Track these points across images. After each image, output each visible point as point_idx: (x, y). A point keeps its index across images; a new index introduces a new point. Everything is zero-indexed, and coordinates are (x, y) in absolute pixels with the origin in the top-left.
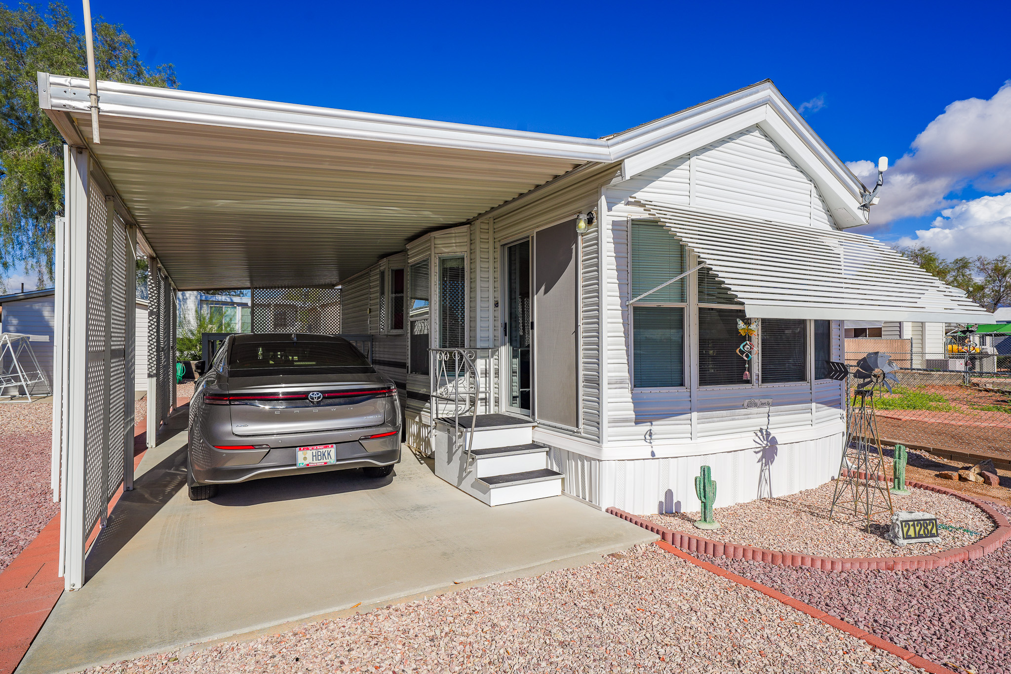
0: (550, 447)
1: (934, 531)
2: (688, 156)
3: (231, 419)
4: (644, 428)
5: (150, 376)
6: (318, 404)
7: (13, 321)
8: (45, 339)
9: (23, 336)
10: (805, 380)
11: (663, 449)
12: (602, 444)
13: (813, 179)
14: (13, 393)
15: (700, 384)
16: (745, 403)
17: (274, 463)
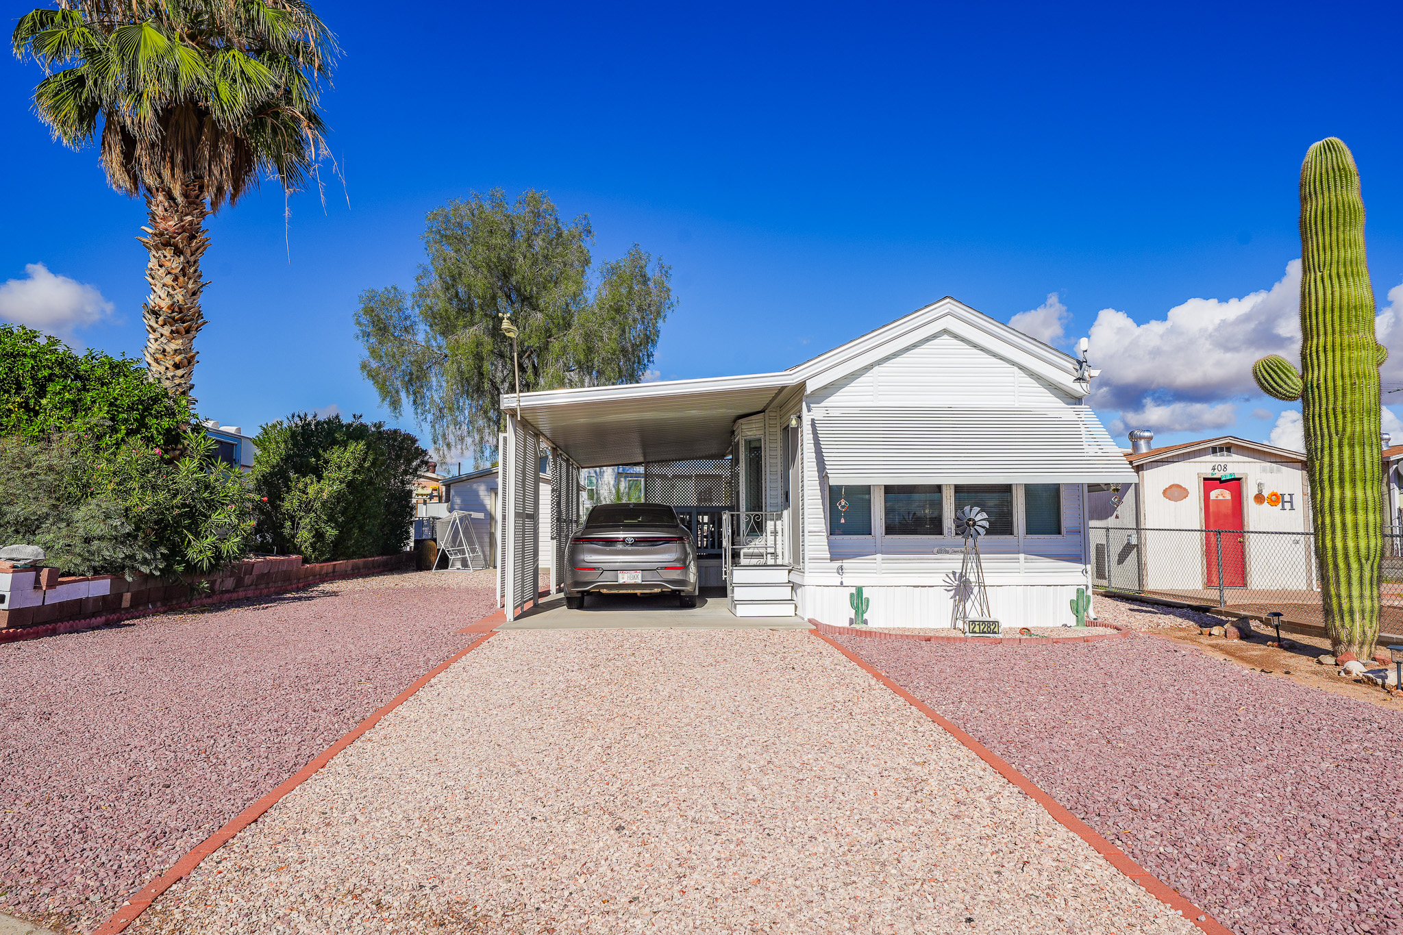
0: (793, 583)
1: (996, 630)
2: (871, 366)
3: (583, 552)
4: (837, 564)
5: (552, 538)
6: (632, 545)
7: (458, 501)
8: (481, 516)
9: (466, 513)
10: (1012, 534)
11: (852, 580)
12: (806, 575)
13: (1014, 364)
14: (459, 565)
15: (886, 534)
16: (935, 550)
17: (607, 578)
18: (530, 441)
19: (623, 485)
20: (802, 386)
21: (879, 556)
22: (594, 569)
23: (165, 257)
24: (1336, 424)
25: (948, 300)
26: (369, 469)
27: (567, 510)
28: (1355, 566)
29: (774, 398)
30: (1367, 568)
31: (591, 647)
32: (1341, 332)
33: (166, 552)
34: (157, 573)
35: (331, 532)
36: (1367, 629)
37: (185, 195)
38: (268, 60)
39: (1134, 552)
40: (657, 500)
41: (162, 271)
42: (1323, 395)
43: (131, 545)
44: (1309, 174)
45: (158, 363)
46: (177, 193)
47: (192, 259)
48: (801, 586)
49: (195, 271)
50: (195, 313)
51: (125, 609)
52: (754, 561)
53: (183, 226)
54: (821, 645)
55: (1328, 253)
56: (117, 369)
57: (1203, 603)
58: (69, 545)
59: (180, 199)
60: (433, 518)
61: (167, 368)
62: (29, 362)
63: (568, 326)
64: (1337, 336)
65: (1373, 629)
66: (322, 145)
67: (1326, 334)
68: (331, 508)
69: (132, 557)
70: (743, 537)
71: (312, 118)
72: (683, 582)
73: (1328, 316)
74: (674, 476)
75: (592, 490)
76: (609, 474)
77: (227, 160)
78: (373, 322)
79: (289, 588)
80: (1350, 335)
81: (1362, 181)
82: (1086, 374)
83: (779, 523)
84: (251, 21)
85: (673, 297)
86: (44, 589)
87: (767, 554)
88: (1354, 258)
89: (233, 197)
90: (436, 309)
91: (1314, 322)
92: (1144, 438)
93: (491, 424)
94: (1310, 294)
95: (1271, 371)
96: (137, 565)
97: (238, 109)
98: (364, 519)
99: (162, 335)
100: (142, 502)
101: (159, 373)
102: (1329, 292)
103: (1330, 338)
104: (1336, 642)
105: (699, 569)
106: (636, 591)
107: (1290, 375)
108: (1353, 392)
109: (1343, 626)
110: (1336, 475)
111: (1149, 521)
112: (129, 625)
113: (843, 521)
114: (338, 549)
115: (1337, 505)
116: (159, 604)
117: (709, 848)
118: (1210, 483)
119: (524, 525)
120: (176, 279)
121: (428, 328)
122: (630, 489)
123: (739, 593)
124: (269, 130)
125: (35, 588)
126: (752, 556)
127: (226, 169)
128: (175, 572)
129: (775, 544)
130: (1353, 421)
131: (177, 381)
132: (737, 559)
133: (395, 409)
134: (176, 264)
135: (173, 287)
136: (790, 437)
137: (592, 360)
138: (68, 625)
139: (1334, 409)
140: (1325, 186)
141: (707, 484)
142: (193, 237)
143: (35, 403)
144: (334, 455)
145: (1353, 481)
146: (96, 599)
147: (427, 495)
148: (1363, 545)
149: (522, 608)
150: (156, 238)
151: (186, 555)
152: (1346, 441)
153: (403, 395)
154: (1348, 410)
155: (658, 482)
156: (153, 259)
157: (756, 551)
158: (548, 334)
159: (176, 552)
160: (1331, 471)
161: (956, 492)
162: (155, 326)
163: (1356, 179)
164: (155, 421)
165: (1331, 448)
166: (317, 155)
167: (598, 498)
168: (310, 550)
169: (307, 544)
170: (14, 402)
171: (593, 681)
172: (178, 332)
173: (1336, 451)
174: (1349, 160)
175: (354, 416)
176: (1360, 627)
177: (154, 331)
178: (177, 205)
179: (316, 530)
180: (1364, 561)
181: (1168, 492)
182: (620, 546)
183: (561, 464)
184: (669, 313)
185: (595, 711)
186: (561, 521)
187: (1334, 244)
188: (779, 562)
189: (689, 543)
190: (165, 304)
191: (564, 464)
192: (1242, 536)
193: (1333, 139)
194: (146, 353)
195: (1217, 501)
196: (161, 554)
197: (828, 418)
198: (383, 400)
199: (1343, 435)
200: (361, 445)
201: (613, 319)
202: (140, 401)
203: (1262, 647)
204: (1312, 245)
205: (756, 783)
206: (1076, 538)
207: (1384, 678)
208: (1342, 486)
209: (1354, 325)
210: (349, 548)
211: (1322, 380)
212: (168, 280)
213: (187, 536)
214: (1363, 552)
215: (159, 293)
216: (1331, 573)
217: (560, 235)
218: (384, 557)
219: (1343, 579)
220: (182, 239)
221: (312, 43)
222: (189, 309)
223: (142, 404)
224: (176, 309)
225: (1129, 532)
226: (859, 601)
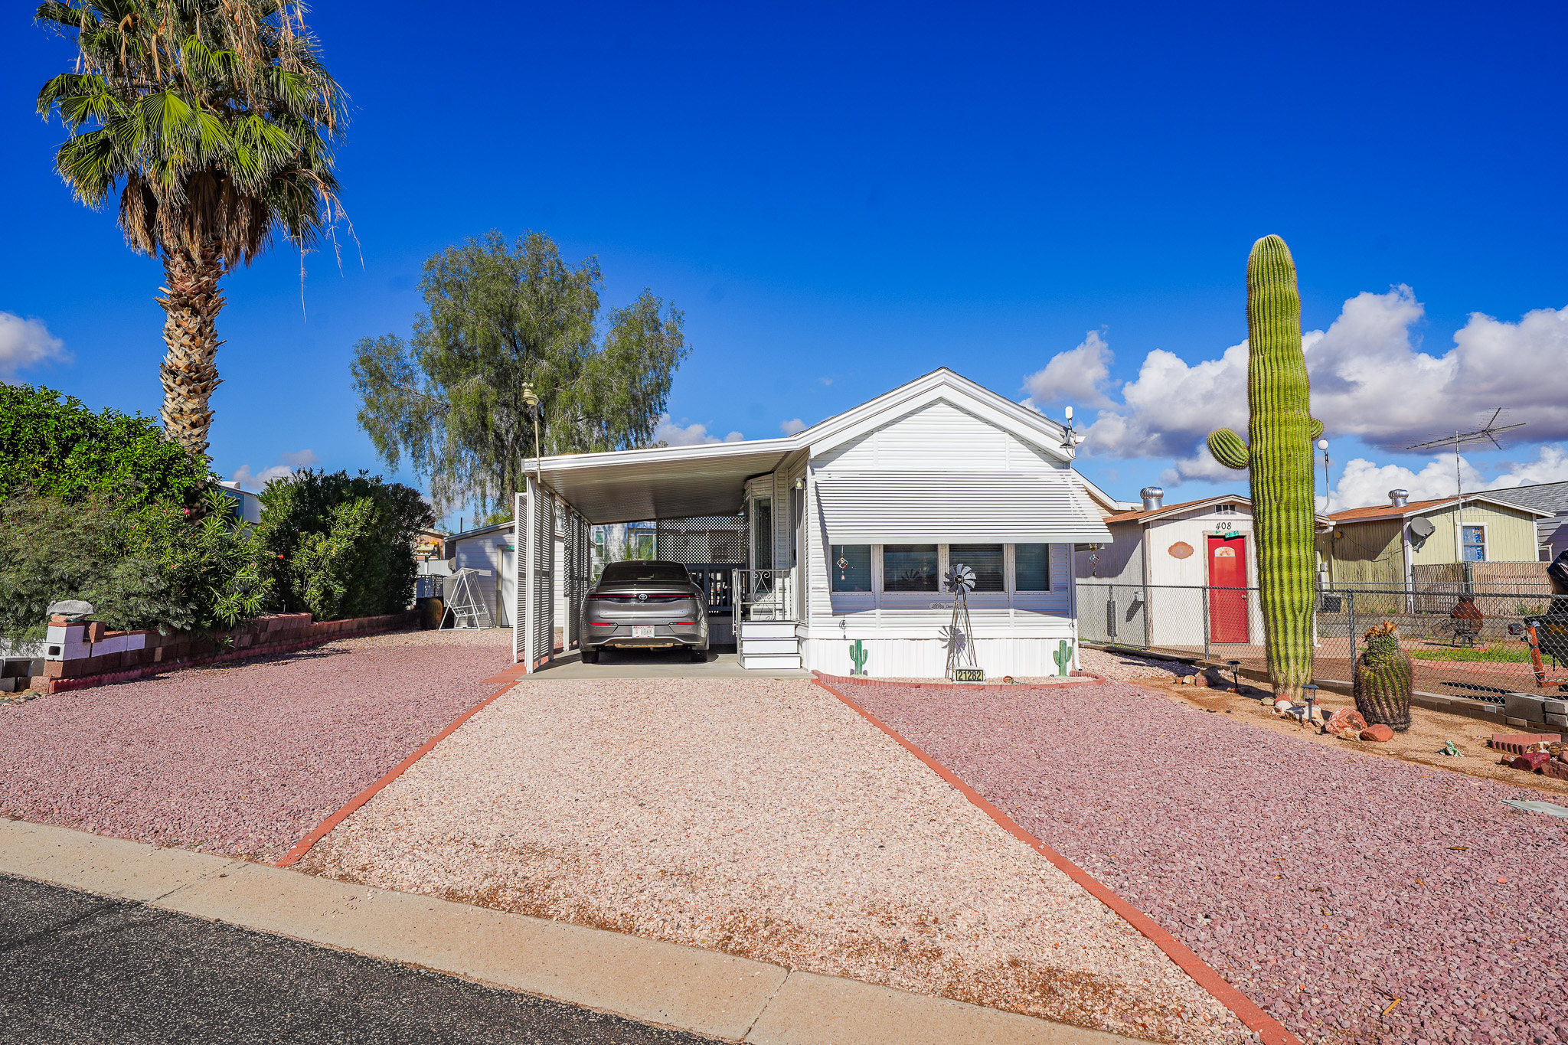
0: (799, 637)
1: (980, 678)
2: (871, 432)
3: (599, 607)
4: (839, 619)
5: (565, 596)
6: (645, 601)
7: (463, 557)
8: (488, 573)
9: (473, 570)
10: (1003, 590)
11: (853, 634)
12: (810, 629)
13: (1005, 430)
14: (464, 624)
15: (885, 590)
16: (931, 605)
17: (620, 634)
18: (547, 500)
19: (633, 541)
20: (806, 451)
21: (878, 611)
22: (609, 624)
23: (182, 317)
24: (1275, 491)
25: (943, 370)
26: (375, 526)
27: (579, 568)
28: (1290, 617)
29: (782, 461)
30: (1300, 619)
31: (609, 692)
32: (1279, 409)
33: (195, 608)
34: (188, 628)
35: (339, 590)
36: (1300, 673)
37: (203, 257)
38: (285, 123)
39: (1141, 610)
40: (669, 557)
41: (179, 331)
42: (1265, 465)
43: (164, 601)
44: (1254, 267)
45: (175, 422)
46: (195, 255)
47: (208, 319)
48: (805, 639)
49: (211, 331)
50: (211, 373)
51: (157, 663)
52: (763, 617)
53: (200, 287)
54: (820, 691)
55: (1269, 338)
56: (134, 429)
57: (1188, 656)
58: (111, 601)
59: (198, 261)
60: (436, 576)
61: (184, 427)
62: (53, 423)
63: (576, 374)
64: (1276, 412)
65: (1306, 673)
66: (338, 206)
67: (1266, 410)
68: (339, 566)
69: (164, 613)
70: (752, 595)
71: (328, 179)
72: (694, 637)
73: (1269, 394)
74: (688, 532)
75: (601, 546)
76: (618, 531)
77: (245, 222)
78: (370, 372)
79: (300, 646)
80: (1286, 412)
81: (1298, 275)
82: (1072, 440)
83: (787, 580)
84: (270, 86)
85: (686, 346)
86: (93, 642)
87: (776, 610)
88: (1290, 344)
89: (248, 257)
90: (436, 357)
91: (1257, 399)
92: (1156, 495)
93: (495, 477)
94: (1254, 374)
95: (1222, 444)
96: (169, 620)
97: (258, 175)
98: (370, 576)
99: (179, 395)
100: (174, 561)
101: (175, 432)
102: (1269, 373)
103: (1270, 415)
104: (1276, 685)
105: (709, 625)
106: (649, 646)
107: (1237, 446)
108: (1289, 463)
109: (1280, 671)
110: (1275, 537)
111: (1155, 579)
112: (162, 678)
113: (843, 578)
114: (346, 608)
115: (1276, 563)
116: (185, 659)
117: (707, 814)
118: (1215, 541)
119: (541, 583)
120: (193, 339)
121: (429, 378)
122: (640, 545)
123: (747, 647)
124: (285, 192)
125: (84, 641)
126: (761, 612)
127: (244, 231)
128: (203, 627)
129: (784, 601)
130: (1289, 488)
131: (194, 440)
132: (747, 616)
133: (392, 462)
134: (193, 324)
135: (190, 346)
136: (796, 498)
137: (601, 411)
138: (111, 677)
139: (1273, 477)
140: (1266, 279)
141: (721, 540)
142: (209, 297)
143: (59, 463)
144: (342, 512)
145: (1289, 542)
146: (133, 652)
147: (429, 552)
148: (1296, 598)
149: (539, 662)
150: (174, 299)
151: (212, 612)
152: (1283, 507)
153: (401, 447)
154: (1285, 478)
155: (671, 537)
156: (170, 320)
157: (765, 607)
158: (555, 382)
159: (204, 610)
160: (1271, 533)
161: (950, 551)
162: (173, 385)
163: (1293, 275)
164: (176, 480)
165: (1271, 513)
166: (333, 217)
167: (607, 556)
168: (319, 608)
169: (316, 602)
170: (38, 462)
171: (614, 717)
172: (195, 391)
173: (1275, 515)
174: (1288, 256)
175: (360, 471)
176: (1294, 672)
177: (172, 390)
178: (194, 266)
179: (325, 587)
180: (1297, 613)
181: (1174, 549)
182: (633, 603)
183: (573, 522)
184: (682, 361)
185: (618, 737)
186: (574, 578)
187: (1273, 331)
188: (787, 617)
189: (700, 599)
190: (182, 364)
191: (576, 521)
192: (1247, 594)
193: (1275, 236)
194: (163, 412)
195: (1221, 559)
196: (192, 610)
197: (829, 482)
198: (381, 452)
199: (1280, 501)
200: (369, 502)
201: (623, 368)
202: (162, 461)
203: (1223, 692)
204: (1256, 330)
205: (747, 780)
206: (1063, 594)
207: (1301, 714)
208: (1280, 547)
209: (1290, 403)
210: (355, 606)
211: (1263, 452)
212: (186, 340)
213: (212, 592)
214: (1297, 605)
215: (176, 353)
216: (1271, 624)
217: (564, 279)
218: (389, 616)
219: (1280, 629)
220: (199, 299)
221: (327, 104)
222: (206, 368)
223: (162, 464)
224: (194, 369)
225: (1136, 589)
226: (858, 653)
